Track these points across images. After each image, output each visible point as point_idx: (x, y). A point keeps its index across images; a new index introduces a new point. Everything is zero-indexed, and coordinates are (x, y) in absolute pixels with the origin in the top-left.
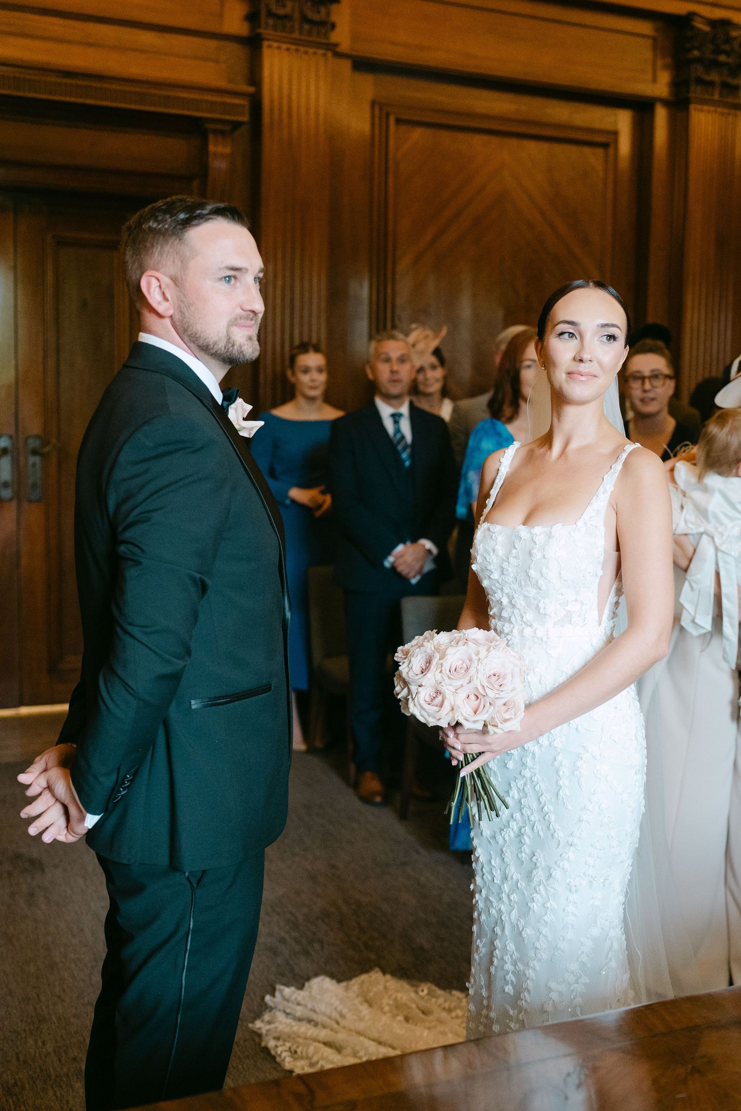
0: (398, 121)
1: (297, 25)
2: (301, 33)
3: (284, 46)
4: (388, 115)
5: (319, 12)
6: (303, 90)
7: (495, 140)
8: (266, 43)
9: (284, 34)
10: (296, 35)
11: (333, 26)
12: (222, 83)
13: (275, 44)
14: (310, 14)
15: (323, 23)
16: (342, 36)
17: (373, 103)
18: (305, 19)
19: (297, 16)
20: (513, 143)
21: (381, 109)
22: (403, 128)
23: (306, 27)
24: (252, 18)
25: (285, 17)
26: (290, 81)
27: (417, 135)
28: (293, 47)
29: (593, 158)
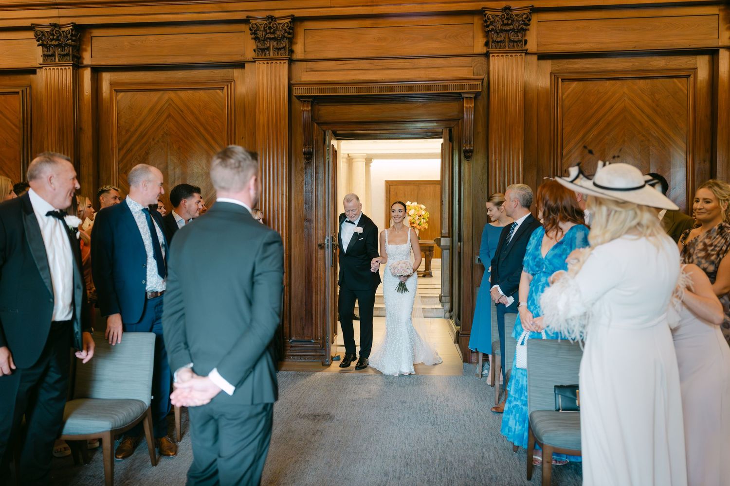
0: (563, 80)
1: (507, 44)
2: (509, 48)
3: (500, 55)
4: (558, 78)
5: (518, 36)
6: (510, 74)
7: (619, 82)
8: (491, 55)
9: (500, 50)
10: (507, 49)
11: (526, 42)
12: (472, 76)
13: (496, 55)
14: (512, 38)
15: (520, 41)
16: (532, 46)
17: (551, 73)
18: (511, 41)
19: (507, 40)
20: (629, 82)
21: (555, 76)
22: (566, 83)
23: (512, 44)
24: (487, 44)
25: (500, 42)
26: (503, 71)
27: (574, 84)
28: (505, 55)
29: (679, 83)
